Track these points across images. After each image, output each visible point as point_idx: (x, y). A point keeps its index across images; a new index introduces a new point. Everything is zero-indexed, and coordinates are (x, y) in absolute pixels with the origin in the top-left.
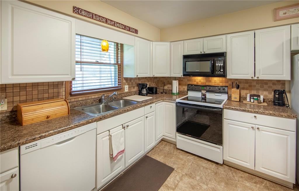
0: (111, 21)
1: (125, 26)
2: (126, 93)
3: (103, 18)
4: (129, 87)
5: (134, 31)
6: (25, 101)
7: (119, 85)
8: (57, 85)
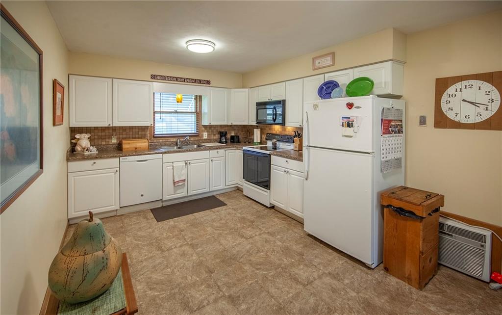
0: (181, 78)
1: (195, 80)
2: (205, 140)
3: (174, 77)
4: (208, 135)
5: (205, 82)
6: (125, 138)
7: (197, 131)
8: (144, 129)
